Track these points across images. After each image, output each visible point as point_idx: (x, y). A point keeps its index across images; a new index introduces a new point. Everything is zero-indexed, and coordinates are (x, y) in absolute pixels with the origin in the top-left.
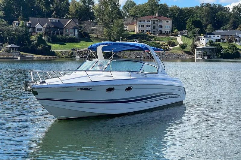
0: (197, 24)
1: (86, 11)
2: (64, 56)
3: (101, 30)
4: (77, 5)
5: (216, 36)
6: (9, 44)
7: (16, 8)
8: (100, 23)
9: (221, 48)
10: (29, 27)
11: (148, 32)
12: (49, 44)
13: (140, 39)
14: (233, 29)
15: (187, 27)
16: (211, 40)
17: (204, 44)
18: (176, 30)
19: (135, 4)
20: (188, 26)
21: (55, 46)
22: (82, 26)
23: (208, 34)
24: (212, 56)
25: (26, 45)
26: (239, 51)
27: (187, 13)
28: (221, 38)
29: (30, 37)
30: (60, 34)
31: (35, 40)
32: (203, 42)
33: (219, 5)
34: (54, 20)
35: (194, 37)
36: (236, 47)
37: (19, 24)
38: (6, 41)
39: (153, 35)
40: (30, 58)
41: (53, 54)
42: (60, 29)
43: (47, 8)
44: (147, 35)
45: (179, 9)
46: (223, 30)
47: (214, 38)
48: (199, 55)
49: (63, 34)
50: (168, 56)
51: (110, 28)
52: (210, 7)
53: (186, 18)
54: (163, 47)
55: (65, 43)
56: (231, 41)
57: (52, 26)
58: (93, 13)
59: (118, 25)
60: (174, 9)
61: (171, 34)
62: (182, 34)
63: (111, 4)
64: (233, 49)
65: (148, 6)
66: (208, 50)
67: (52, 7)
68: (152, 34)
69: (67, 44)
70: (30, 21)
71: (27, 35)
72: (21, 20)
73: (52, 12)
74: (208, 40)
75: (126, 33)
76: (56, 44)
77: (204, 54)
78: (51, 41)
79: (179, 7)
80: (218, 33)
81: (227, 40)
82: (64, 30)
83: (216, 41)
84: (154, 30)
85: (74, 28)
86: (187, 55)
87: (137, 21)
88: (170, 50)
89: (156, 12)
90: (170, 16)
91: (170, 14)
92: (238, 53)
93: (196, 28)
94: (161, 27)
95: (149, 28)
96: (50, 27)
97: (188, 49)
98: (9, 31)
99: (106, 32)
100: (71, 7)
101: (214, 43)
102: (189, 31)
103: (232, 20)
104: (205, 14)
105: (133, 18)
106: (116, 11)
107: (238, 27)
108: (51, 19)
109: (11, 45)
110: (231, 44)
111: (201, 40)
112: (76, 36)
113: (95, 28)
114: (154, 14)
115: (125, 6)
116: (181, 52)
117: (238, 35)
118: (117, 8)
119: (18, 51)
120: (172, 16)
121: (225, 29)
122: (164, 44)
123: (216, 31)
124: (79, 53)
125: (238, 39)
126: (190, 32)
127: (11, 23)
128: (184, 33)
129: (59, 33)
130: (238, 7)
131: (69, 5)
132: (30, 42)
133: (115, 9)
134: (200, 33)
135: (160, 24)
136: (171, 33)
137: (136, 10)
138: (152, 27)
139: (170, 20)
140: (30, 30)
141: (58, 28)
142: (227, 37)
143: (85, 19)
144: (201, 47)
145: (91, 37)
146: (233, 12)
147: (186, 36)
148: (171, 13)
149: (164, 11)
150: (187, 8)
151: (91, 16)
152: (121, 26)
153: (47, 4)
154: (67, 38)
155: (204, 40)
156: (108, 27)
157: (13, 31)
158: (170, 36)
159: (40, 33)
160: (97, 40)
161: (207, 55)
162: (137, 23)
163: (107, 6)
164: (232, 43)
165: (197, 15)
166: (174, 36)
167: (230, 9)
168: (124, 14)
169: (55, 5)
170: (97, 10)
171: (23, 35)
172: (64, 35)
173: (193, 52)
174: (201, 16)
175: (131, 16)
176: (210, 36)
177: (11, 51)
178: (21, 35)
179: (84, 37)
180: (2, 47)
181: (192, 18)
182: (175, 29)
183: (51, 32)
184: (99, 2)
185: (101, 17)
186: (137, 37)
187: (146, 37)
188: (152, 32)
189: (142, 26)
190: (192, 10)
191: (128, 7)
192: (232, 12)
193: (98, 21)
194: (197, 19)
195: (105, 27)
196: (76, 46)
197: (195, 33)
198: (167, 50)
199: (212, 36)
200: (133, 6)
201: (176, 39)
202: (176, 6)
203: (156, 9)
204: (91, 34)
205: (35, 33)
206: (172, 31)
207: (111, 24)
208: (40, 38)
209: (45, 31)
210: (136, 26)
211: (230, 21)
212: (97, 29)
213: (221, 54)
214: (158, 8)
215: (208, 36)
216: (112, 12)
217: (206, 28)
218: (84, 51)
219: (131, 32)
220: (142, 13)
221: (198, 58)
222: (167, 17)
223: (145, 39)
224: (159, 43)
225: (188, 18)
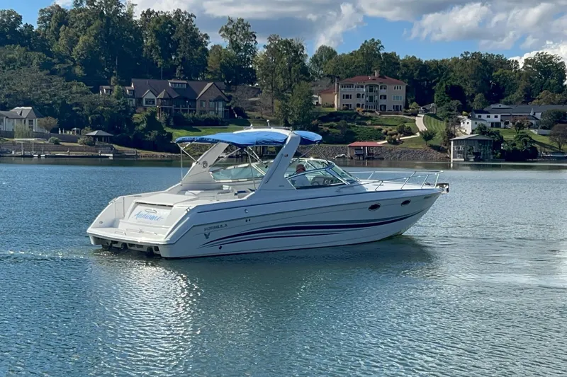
0: (455, 92)
1: (240, 66)
3: (269, 102)
4: (223, 55)
5: (492, 116)
6: (93, 130)
7: (107, 62)
8: (268, 91)
9: (502, 140)
10: (131, 97)
11: (358, 109)
12: (168, 130)
13: (343, 121)
14: (526, 103)
15: (435, 97)
16: (482, 124)
17: (469, 131)
18: (415, 103)
19: (335, 53)
20: (438, 96)
21: (180, 134)
22: (231, 96)
23: (477, 112)
24: (484, 155)
25: (125, 131)
26: (536, 145)
27: (435, 70)
28: (501, 120)
29: (132, 116)
30: (190, 110)
31: (142, 122)
32: (467, 128)
33: (497, 56)
34: (178, 83)
35: (449, 118)
36: (530, 138)
37: (111, 90)
38: (87, 124)
39: (369, 114)
40: (132, 156)
42: (190, 100)
43: (166, 61)
44: (357, 114)
45: (420, 61)
46: (506, 104)
47: (490, 119)
48: (459, 152)
49: (195, 110)
50: (398, 155)
51: (285, 99)
52: (480, 60)
53: (433, 81)
54: (387, 137)
55: (199, 129)
56: (520, 126)
57: (175, 95)
58: (253, 71)
59: (302, 93)
60: (411, 63)
61: (405, 112)
62: (426, 111)
63: (288, 53)
64: (525, 142)
65: (360, 58)
66: (477, 143)
67: (175, 59)
68: (366, 111)
70: (132, 86)
71: (127, 113)
72: (116, 84)
73: (174, 68)
74: (476, 123)
75: (316, 110)
76: (181, 131)
77: (469, 150)
78: (172, 124)
79: (419, 60)
80: (496, 111)
81: (514, 123)
82: (198, 103)
83: (492, 126)
84: (370, 104)
85: (217, 100)
86: (435, 152)
87: (338, 86)
88: (402, 142)
89: (376, 69)
90: (404, 77)
91: (402, 73)
92: (534, 149)
93: (453, 99)
94: (385, 97)
95: (362, 101)
96: (171, 98)
97: (438, 140)
98: (93, 105)
99: (278, 109)
100: (212, 61)
101: (487, 130)
102: (439, 106)
103: (523, 85)
104: (470, 72)
105: (330, 80)
106: (297, 67)
107: (535, 99)
108: (173, 81)
109: (96, 132)
110: (521, 131)
111: (462, 123)
112: (220, 116)
113: (257, 99)
114: (371, 73)
115: (315, 56)
116: (422, 146)
117: (534, 114)
118: (300, 61)
119: (109, 143)
120: (406, 78)
121: (510, 103)
122: (391, 130)
123: (492, 106)
125: (534, 122)
126: (442, 108)
127: (96, 90)
128: (429, 111)
129: (188, 108)
130: (534, 59)
131: (208, 55)
132: (133, 126)
133: (297, 63)
134: (460, 111)
135: (382, 92)
136: (404, 110)
137: (337, 65)
138: (367, 99)
139: (402, 84)
140: (133, 103)
141: (186, 99)
142: (512, 119)
143: (236, 83)
144: (463, 137)
145: (249, 118)
146: (525, 69)
147: (434, 116)
148: (404, 70)
149: (391, 66)
150: (435, 62)
151: (250, 77)
152: (307, 97)
153: (166, 54)
154: (203, 118)
155: (468, 123)
157: (101, 105)
158: (402, 116)
159: (150, 109)
160: (261, 123)
161: (474, 154)
162: (338, 91)
163: (281, 57)
164: (524, 131)
165: (454, 75)
166: (409, 115)
167: (520, 64)
168: (314, 74)
169: (181, 55)
170: (262, 64)
171: (120, 111)
172: (197, 113)
173: (446, 147)
174: (462, 77)
175: (326, 78)
176: (480, 116)
177: (96, 144)
178: (116, 112)
179: (238, 117)
180: (78, 135)
181: (445, 81)
182: (412, 102)
183: (173, 107)
184: (266, 50)
185: (270, 78)
186: (338, 117)
187: (355, 117)
188: (367, 107)
189: (347, 97)
190: (445, 65)
191: (321, 60)
192: (523, 70)
193: (264, 86)
194: (454, 83)
195: (277, 99)
197: (451, 111)
198: (395, 143)
199: (484, 116)
200: (330, 58)
201: (415, 120)
202: (415, 57)
203: (374, 63)
204: (249, 111)
205: (141, 109)
206: (407, 107)
207: (289, 93)
208: (151, 119)
209: (161, 105)
210: (336, 96)
211: (520, 88)
212: (262, 101)
213: (503, 151)
214: (379, 62)
215: (477, 116)
216: (290, 70)
217: (472, 101)
219: (327, 107)
220: (348, 71)
221: (455, 160)
222: (397, 78)
223: (353, 121)
224: (381, 130)
225: (438, 81)
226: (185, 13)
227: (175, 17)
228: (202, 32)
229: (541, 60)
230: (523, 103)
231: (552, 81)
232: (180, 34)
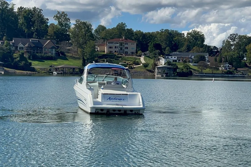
1: (63, 33)
2: (43, 72)
3: (76, 49)
4: (55, 28)
5: (173, 57)
7: (2, 30)
8: (75, 44)
9: (177, 68)
10: (13, 46)
11: (115, 53)
12: (30, 61)
13: (109, 58)
14: (188, 51)
15: (149, 48)
16: (169, 61)
17: (163, 64)
18: (140, 51)
19: (105, 28)
20: (150, 48)
21: (35, 63)
22: (59, 46)
23: (167, 55)
24: (169, 74)
25: (10, 61)
26: (192, 70)
27: (149, 37)
28: (177, 59)
29: (13, 54)
31: (18, 58)
32: (162, 62)
33: (176, 31)
34: (35, 40)
35: (155, 58)
36: (189, 67)
37: (3, 43)
39: (120, 55)
40: (13, 73)
41: (33, 70)
42: (40, 48)
43: (29, 30)
44: (115, 55)
45: (142, 33)
46: (179, 52)
47: (172, 58)
48: (159, 73)
49: (42, 52)
51: (83, 48)
52: (168, 33)
53: (148, 41)
54: (128, 66)
55: (44, 61)
56: (185, 62)
57: (33, 45)
58: (69, 35)
59: (91, 45)
60: (139, 33)
62: (145, 54)
63: (85, 28)
64: (187, 68)
65: (117, 31)
66: (167, 68)
67: (33, 29)
69: (46, 61)
70: (13, 41)
71: (10, 53)
72: (6, 40)
73: (33, 33)
74: (166, 60)
75: (97, 53)
76: (36, 61)
77: (163, 72)
78: (31, 58)
80: (175, 55)
81: (182, 60)
82: (43, 49)
83: (173, 61)
84: (121, 51)
85: (52, 48)
86: (149, 72)
87: (107, 43)
88: (135, 68)
89: (123, 36)
90: (135, 39)
92: (191, 72)
93: (156, 50)
94: (127, 48)
95: (117, 50)
96: (31, 47)
97: (150, 67)
99: (80, 52)
100: (50, 30)
101: (171, 63)
102: (150, 52)
103: (186, 44)
104: (164, 38)
105: (103, 40)
106: (89, 34)
107: (191, 50)
108: (32, 39)
110: (185, 64)
111: (160, 60)
112: (54, 55)
113: (70, 48)
114: (121, 37)
115: (96, 30)
116: (143, 70)
117: (191, 57)
118: (90, 31)
119: (2, 67)
120: (137, 40)
121: (181, 52)
122: (130, 63)
123: (173, 53)
124: (56, 69)
125: (191, 60)
126: (152, 53)
128: (146, 54)
129: (39, 51)
130: (191, 33)
131: (48, 28)
132: (13, 59)
133: (89, 32)
134: (160, 55)
135: (126, 46)
136: (135, 54)
137: (106, 34)
138: (120, 49)
139: (135, 43)
140: (13, 48)
141: (38, 47)
142: (182, 58)
143: (61, 41)
144: (161, 66)
145: (67, 56)
147: (149, 57)
148: (136, 36)
149: (130, 35)
150: (149, 33)
151: (67, 38)
152: (93, 47)
153: (29, 27)
154: (46, 56)
155: (163, 60)
156: (82, 48)
158: (135, 56)
159: (21, 51)
160: (72, 59)
161: (165, 73)
162: (106, 45)
163: (81, 29)
164: (187, 64)
165: (157, 39)
166: (138, 56)
167: (185, 35)
168: (96, 37)
169: (36, 28)
170: (73, 32)
171: (7, 53)
172: (43, 54)
173: (153, 70)
174: (161, 40)
175: (101, 39)
176: (168, 57)
178: (5, 52)
179: (61, 55)
181: (153, 41)
182: (139, 51)
183: (32, 51)
184: (74, 26)
185: (76, 39)
186: (107, 56)
187: (114, 57)
188: (119, 52)
189: (111, 47)
190: (153, 34)
191: (99, 31)
192: (186, 37)
193: (74, 42)
194: (157, 43)
195: (79, 48)
196: (54, 63)
197: (156, 54)
198: (132, 68)
199: (170, 57)
200: (103, 30)
201: (140, 59)
202: (140, 31)
203: (123, 33)
204: (67, 53)
205: (17, 52)
206: (137, 53)
207: (85, 45)
208: (22, 56)
209: (27, 50)
210: (106, 47)
211: (185, 45)
212: (73, 49)
213: (178, 73)
214: (125, 32)
215: (167, 57)
216: (85, 35)
217: (165, 50)
218: (61, 68)
219: (102, 52)
220: (111, 36)
221: (157, 76)
222: (133, 40)
223: (113, 58)
224: (125, 62)
225: (150, 42)
226: (38, 9)
227: (33, 10)
228: (46, 17)
229: (194, 33)
230: (186, 52)
231: (199, 43)
232: (35, 18)
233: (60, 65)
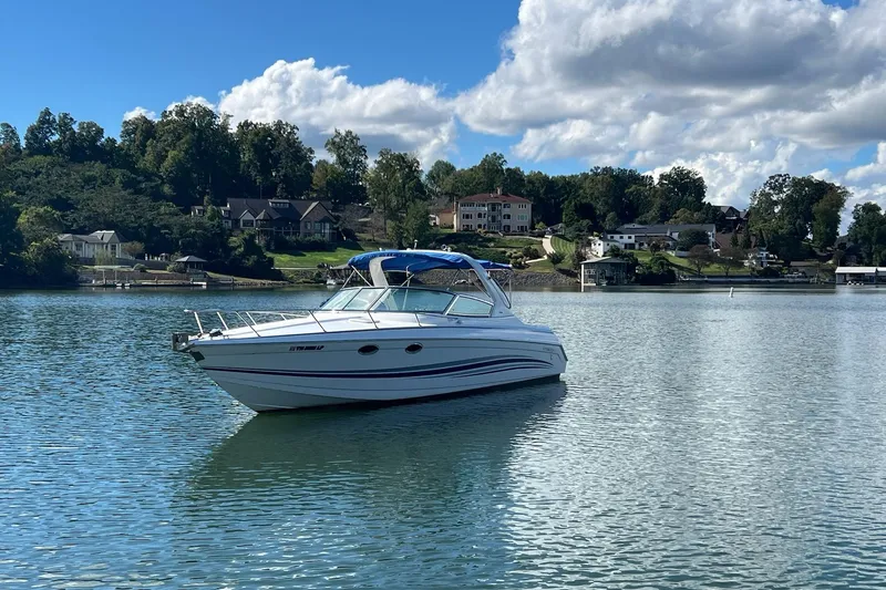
0: (585, 211)
1: (349, 183)
2: (301, 280)
3: (381, 223)
4: (329, 171)
5: (626, 236)
6: (184, 255)
7: (199, 179)
8: (380, 210)
9: (636, 263)
10: (227, 218)
11: (479, 230)
12: (269, 255)
14: (663, 222)
15: (564, 217)
16: (615, 246)
17: (600, 254)
18: (541, 224)
19: (453, 168)
20: (566, 215)
21: (282, 258)
22: (339, 217)
23: (609, 232)
24: (617, 279)
25: (220, 257)
26: (674, 268)
27: (563, 187)
28: (636, 241)
29: (227, 239)
30: (293, 233)
31: (239, 246)
32: (598, 250)
33: (630, 171)
34: (280, 203)
35: (579, 239)
36: (667, 260)
37: (204, 211)
38: (177, 249)
39: (491, 235)
40: (229, 285)
41: (278, 276)
42: (293, 221)
43: (266, 178)
44: (479, 235)
45: (546, 177)
46: (641, 223)
47: (623, 240)
48: (590, 276)
49: (299, 233)
50: (524, 280)
51: (400, 220)
52: (612, 176)
53: (561, 199)
54: (512, 261)
55: (305, 253)
56: (656, 248)
57: (276, 216)
58: (363, 189)
59: (418, 213)
60: (537, 180)
61: (531, 232)
62: (554, 232)
63: (402, 169)
64: (662, 264)
65: (481, 173)
66: (609, 267)
67: (276, 176)
68: (488, 232)
69: (308, 255)
70: (228, 206)
71: (221, 236)
72: (209, 204)
73: (275, 185)
74: (608, 245)
75: (434, 231)
76: (284, 255)
77: (601, 274)
78: (273, 248)
80: (629, 231)
81: (649, 245)
82: (302, 225)
83: (626, 247)
84: (493, 225)
85: (324, 221)
86: (564, 276)
87: (457, 205)
88: (528, 266)
89: (499, 186)
90: (529, 195)
91: (527, 191)
92: (672, 273)
93: (582, 219)
94: (509, 217)
95: (483, 221)
96: (271, 219)
97: (567, 264)
98: (184, 228)
99: (391, 230)
100: (316, 176)
101: (620, 252)
102: (567, 226)
103: (658, 202)
104: (601, 189)
105: (448, 198)
106: (412, 184)
107: (671, 218)
108: (273, 200)
109: (188, 257)
110: (657, 253)
111: (593, 245)
112: (327, 238)
113: (367, 219)
114: (493, 190)
115: (431, 172)
116: (550, 270)
117: (671, 234)
118: (416, 177)
119: (202, 270)
120: (532, 195)
121: (645, 223)
122: (516, 253)
123: (626, 226)
124: (334, 274)
125: (670, 243)
126: (571, 229)
127: (187, 211)
128: (557, 231)
129: (291, 230)
130: (670, 175)
131: (313, 172)
132: (228, 250)
133: (412, 180)
134: (591, 231)
135: (506, 211)
136: (529, 230)
137: (456, 182)
138: (490, 219)
139: (528, 203)
140: (229, 224)
141: (288, 220)
142: (648, 240)
143: (345, 202)
144: (594, 260)
145: (359, 240)
146: (660, 186)
147: (562, 237)
148: (529, 187)
149: (515, 183)
150: (563, 178)
151: (360, 196)
152: (423, 217)
153: (265, 170)
154: (308, 241)
155: (599, 244)
156: (396, 219)
157: (192, 227)
158: (528, 237)
159: (249, 231)
160: (372, 246)
161: (607, 278)
162: (457, 210)
163: (394, 172)
164: (660, 253)
165: (584, 192)
166: (536, 237)
167: (654, 179)
168: (431, 191)
169: (282, 172)
170: (373, 181)
171: (214, 235)
172: (301, 236)
173: (576, 271)
174: (593, 194)
175: (443, 196)
176: (612, 237)
177: (188, 271)
178: (209, 235)
179: (345, 239)
180: (167, 262)
181: (574, 198)
182: (538, 222)
183: (274, 229)
184: (377, 166)
185: (382, 196)
186: (458, 239)
187: (476, 239)
188: (489, 228)
189: (467, 217)
190: (574, 181)
191: (438, 176)
192: (658, 186)
193: (375, 205)
194: (584, 201)
195: (390, 219)
196: (328, 258)
197: (581, 231)
198: (520, 266)
199: (617, 237)
200: (448, 174)
201: (542, 242)
202: (541, 173)
203: (497, 180)
204: (360, 233)
205: (239, 232)
206: (533, 228)
207: (403, 213)
208: (249, 243)
209: (261, 227)
210: (455, 216)
211: (655, 206)
212: (373, 222)
213: (637, 275)
214: (502, 178)
215: (609, 236)
216: (404, 187)
217: (604, 221)
218: (345, 269)
219: (446, 228)
220: (469, 188)
221: (587, 284)
222: (522, 195)
223: (474, 243)
224: (505, 252)
225: (566, 199)
226: (287, 124)
227: (276, 129)
228: (306, 145)
229: (678, 175)
230: (658, 222)
231: (690, 199)
232: (281, 149)
233: (342, 262)
